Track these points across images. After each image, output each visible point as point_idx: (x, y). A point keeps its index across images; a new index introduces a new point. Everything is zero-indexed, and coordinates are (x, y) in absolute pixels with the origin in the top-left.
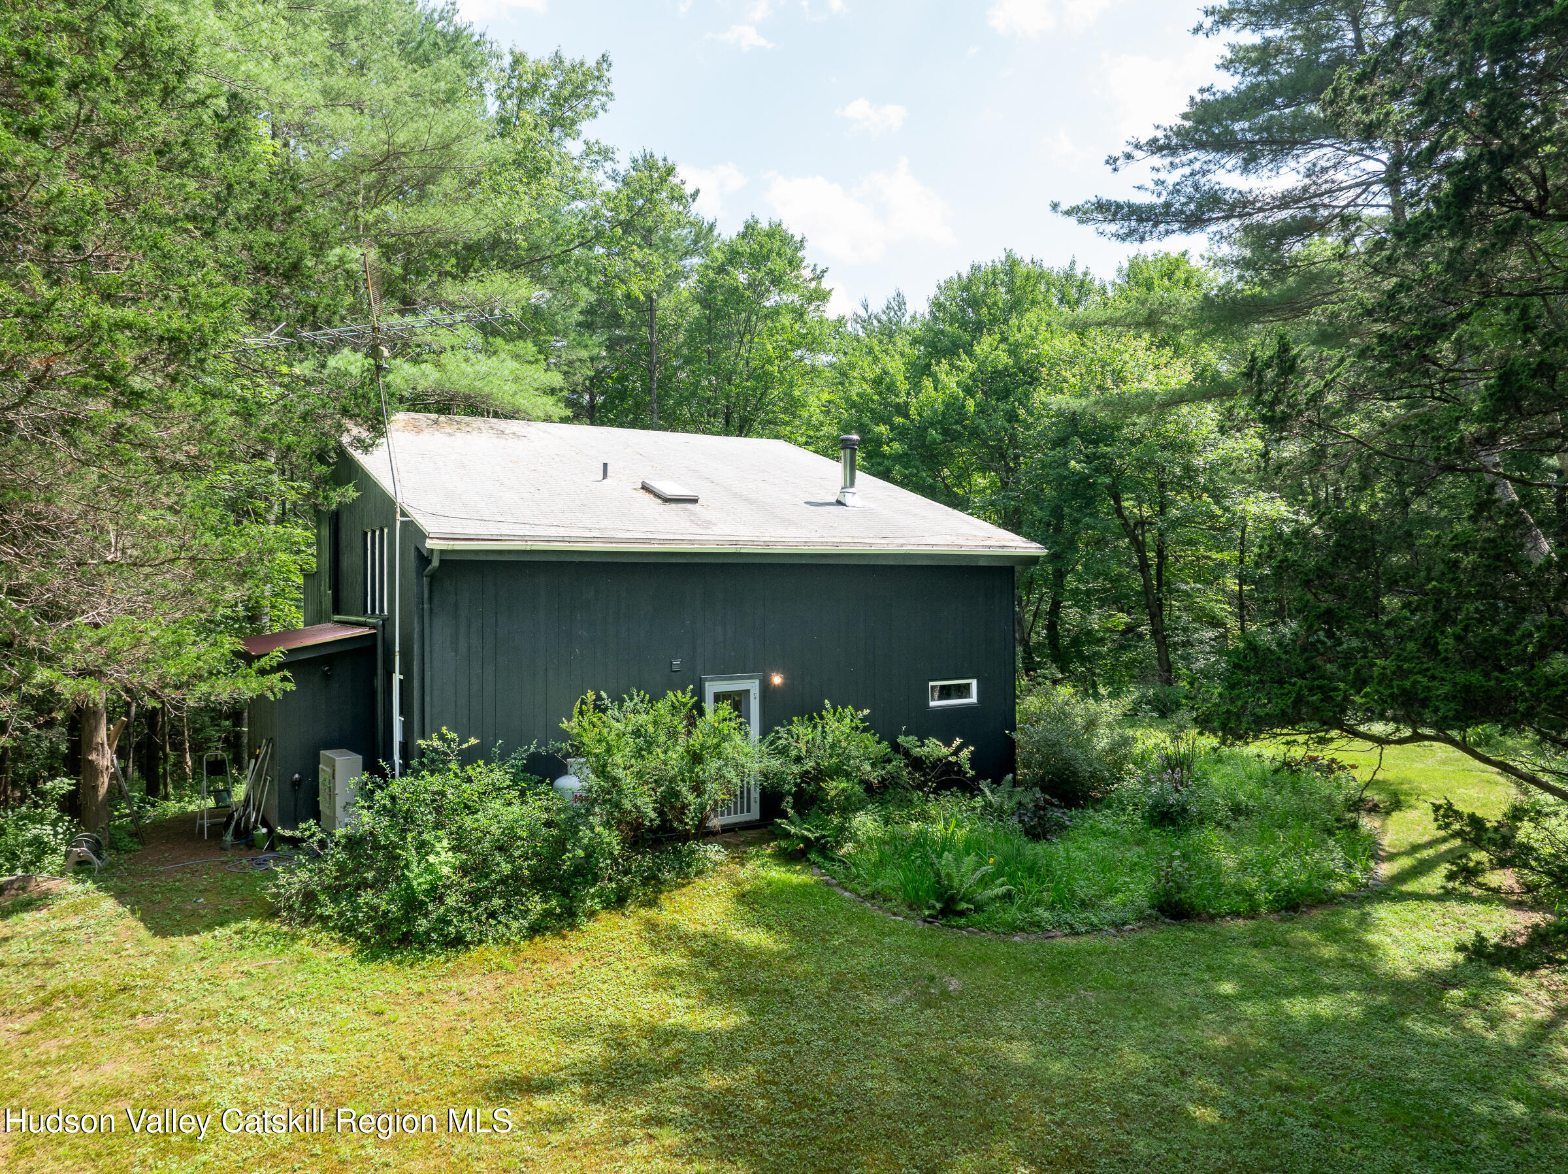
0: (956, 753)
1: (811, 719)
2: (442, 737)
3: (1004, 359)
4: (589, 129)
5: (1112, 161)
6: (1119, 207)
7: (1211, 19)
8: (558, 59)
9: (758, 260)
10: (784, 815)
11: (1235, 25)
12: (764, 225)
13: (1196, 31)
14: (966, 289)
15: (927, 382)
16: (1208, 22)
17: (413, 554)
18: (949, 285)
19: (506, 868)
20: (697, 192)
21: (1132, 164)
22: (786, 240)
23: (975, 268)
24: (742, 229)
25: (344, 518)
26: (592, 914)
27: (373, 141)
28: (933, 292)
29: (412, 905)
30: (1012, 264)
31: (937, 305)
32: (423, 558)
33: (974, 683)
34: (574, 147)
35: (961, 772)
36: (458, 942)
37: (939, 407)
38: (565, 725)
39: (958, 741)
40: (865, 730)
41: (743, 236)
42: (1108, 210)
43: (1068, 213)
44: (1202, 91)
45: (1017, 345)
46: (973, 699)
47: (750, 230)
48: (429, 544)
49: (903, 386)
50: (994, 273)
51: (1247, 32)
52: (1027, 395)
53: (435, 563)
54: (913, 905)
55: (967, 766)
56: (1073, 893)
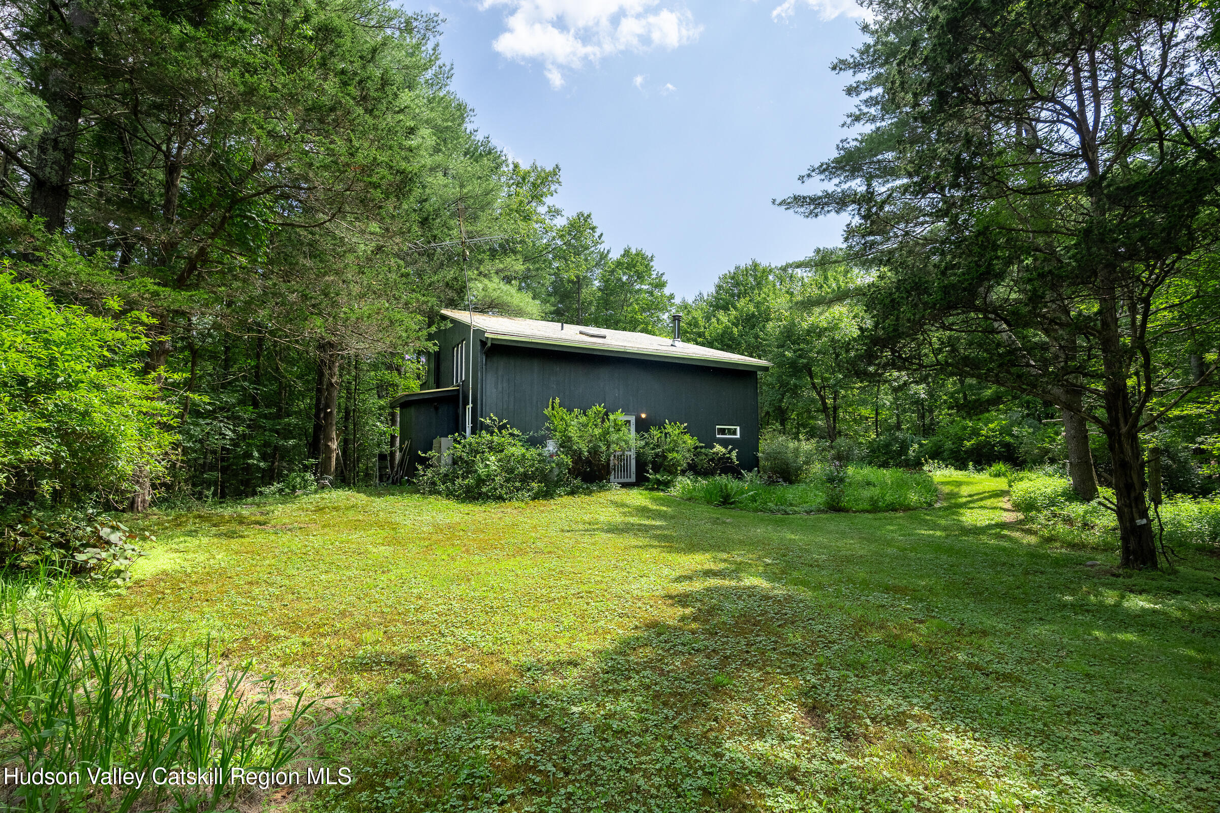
0: (730, 452)
1: (660, 428)
2: (491, 418)
3: (752, 308)
4: (549, 200)
5: (801, 178)
6: (804, 198)
7: (850, 119)
8: (535, 167)
9: (631, 266)
10: (648, 472)
11: (862, 122)
12: (634, 251)
13: (843, 125)
14: (733, 278)
15: (714, 320)
16: (849, 121)
17: (479, 343)
18: (725, 276)
19: (522, 470)
20: (602, 235)
21: (811, 179)
22: (644, 258)
23: (737, 268)
24: (623, 253)
25: (442, 356)
26: (560, 496)
27: (453, 191)
28: (717, 281)
29: (480, 481)
30: (755, 266)
31: (719, 287)
32: (483, 343)
33: (738, 428)
34: (542, 210)
35: (732, 462)
36: (500, 498)
37: (720, 331)
38: (546, 412)
39: (730, 447)
40: (685, 433)
41: (623, 256)
42: (798, 201)
43: (780, 204)
44: (842, 141)
45: (758, 303)
46: (738, 436)
47: (627, 253)
48: (486, 335)
49: (701, 322)
50: (746, 270)
51: (868, 124)
52: (764, 326)
53: (489, 344)
54: (709, 502)
55: (735, 460)
56: (786, 500)
